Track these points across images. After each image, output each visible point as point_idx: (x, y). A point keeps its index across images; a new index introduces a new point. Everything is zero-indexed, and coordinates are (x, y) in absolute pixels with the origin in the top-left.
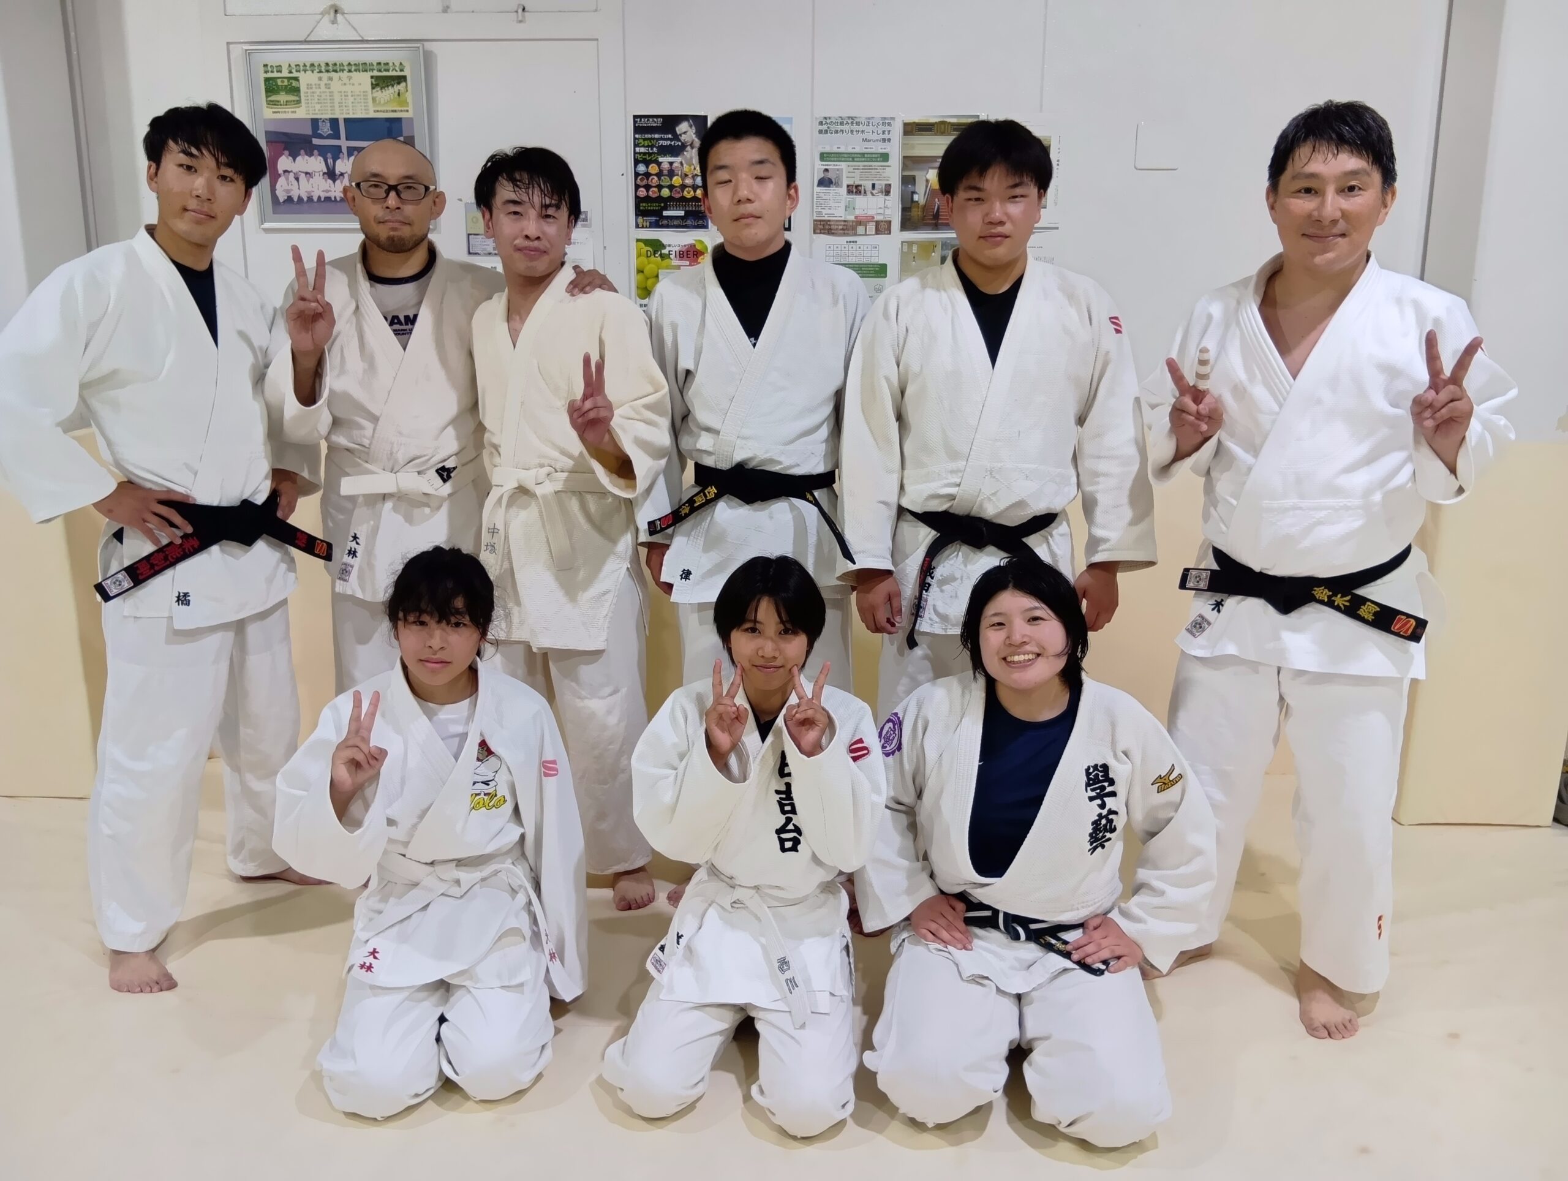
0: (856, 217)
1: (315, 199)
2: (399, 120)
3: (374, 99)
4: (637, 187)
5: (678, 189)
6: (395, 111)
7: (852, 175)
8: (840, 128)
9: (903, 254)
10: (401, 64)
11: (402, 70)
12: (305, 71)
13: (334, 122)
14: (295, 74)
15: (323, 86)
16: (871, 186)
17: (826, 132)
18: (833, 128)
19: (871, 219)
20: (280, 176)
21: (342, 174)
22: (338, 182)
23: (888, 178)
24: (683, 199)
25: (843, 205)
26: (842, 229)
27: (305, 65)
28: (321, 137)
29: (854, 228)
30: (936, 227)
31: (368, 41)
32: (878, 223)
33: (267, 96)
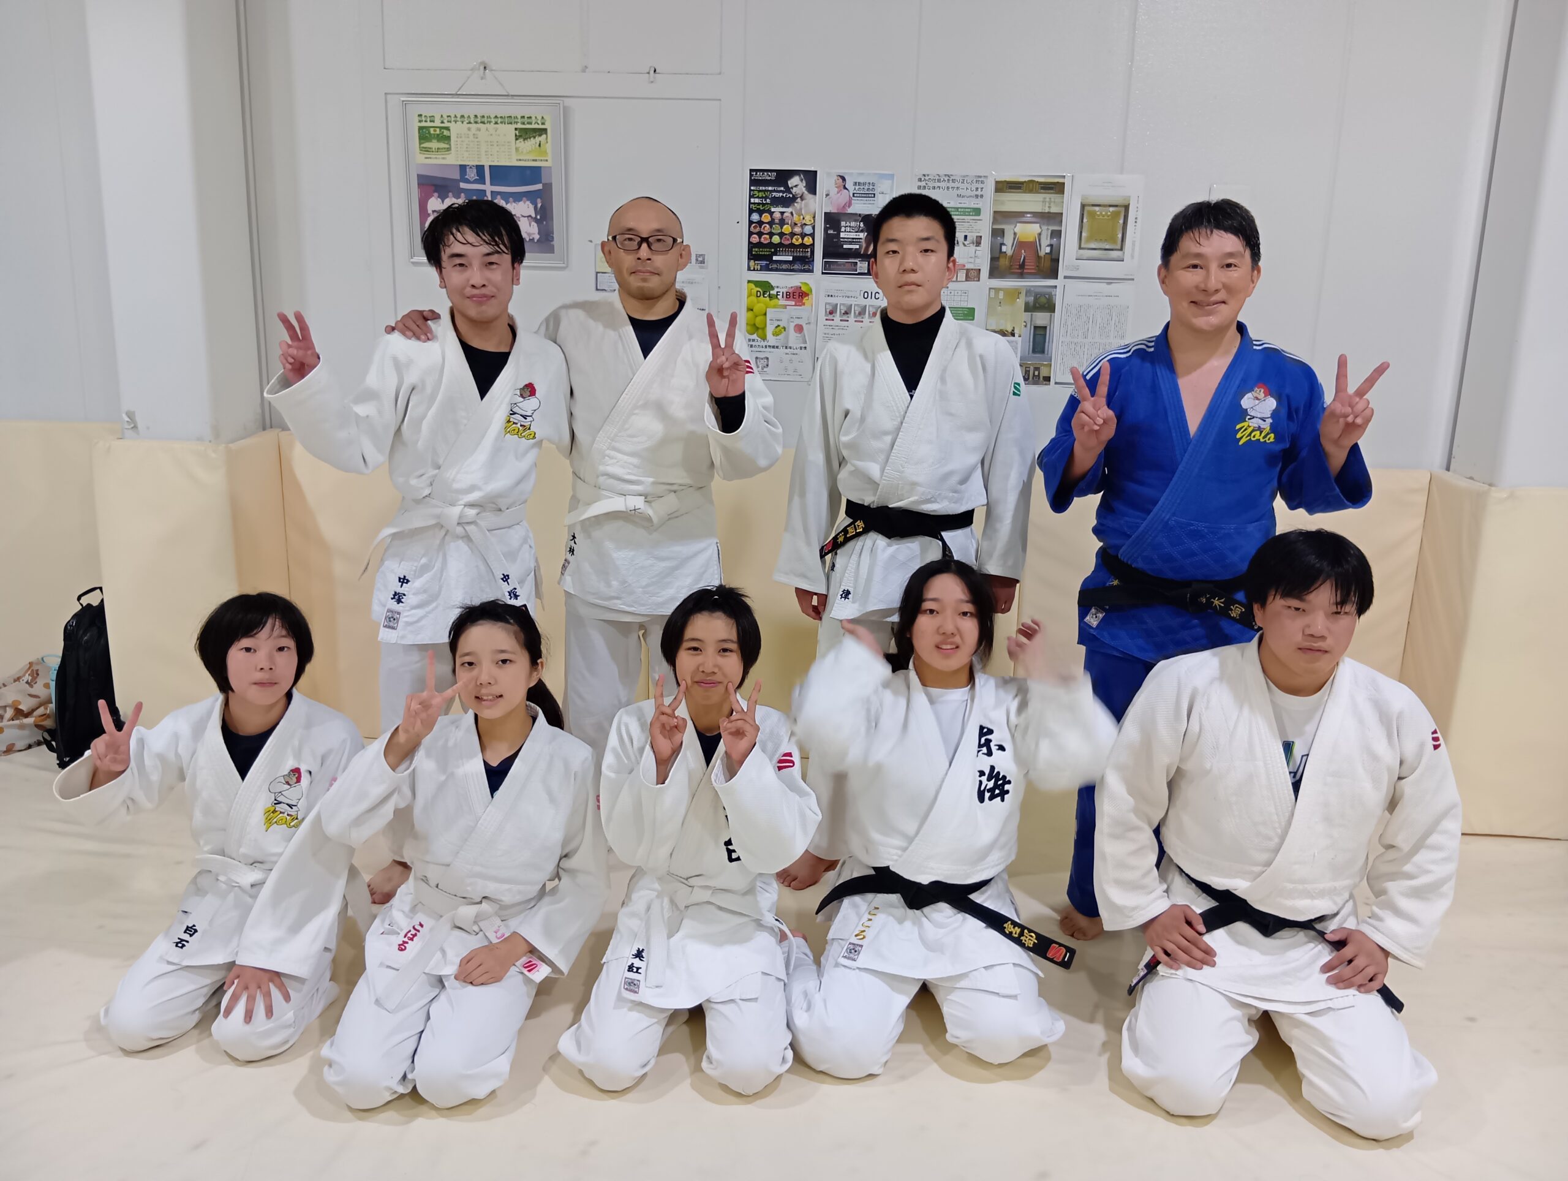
5: (788, 237)
6: (536, 160)
9: (990, 299)
10: (543, 118)
11: (543, 124)
12: (456, 122)
13: (480, 169)
14: (446, 125)
15: (471, 135)
18: (931, 184)
20: (427, 215)
23: (982, 231)
24: (792, 245)
27: (456, 117)
30: (1021, 275)
31: (513, 97)
32: (968, 271)
33: (420, 144)
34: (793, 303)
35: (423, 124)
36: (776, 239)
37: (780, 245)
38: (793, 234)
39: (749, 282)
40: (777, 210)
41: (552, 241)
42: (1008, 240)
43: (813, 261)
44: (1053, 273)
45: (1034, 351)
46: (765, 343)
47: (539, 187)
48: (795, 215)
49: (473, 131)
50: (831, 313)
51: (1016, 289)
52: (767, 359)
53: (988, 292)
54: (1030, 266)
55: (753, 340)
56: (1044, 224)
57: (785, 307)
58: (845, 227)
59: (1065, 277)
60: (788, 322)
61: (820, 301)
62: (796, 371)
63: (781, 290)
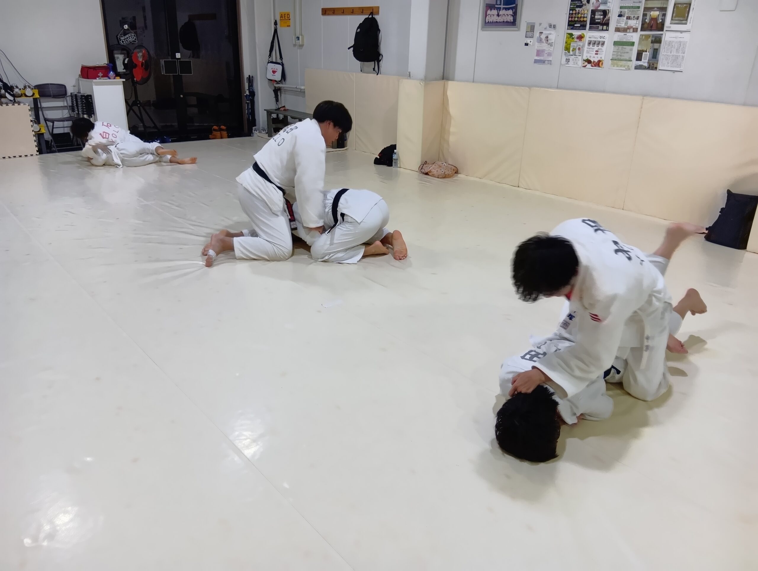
0: (628, 27)
1: (494, 22)
4: (569, 17)
5: (580, 18)
7: (628, 13)
9: (640, 39)
16: (633, 17)
21: (500, 15)
22: (499, 17)
23: (638, 14)
24: (580, 20)
25: (624, 23)
26: (623, 31)
28: (497, 5)
29: (627, 30)
30: (651, 30)
32: (633, 28)
34: (579, 40)
36: (576, 19)
37: (577, 21)
39: (567, 33)
40: (577, 9)
41: (516, 22)
42: (648, 17)
43: (586, 26)
44: (662, 30)
45: (653, 58)
46: (569, 54)
47: (514, 5)
48: (582, 11)
50: (589, 43)
51: (649, 35)
52: (569, 59)
53: (639, 36)
54: (654, 27)
55: (566, 53)
56: (660, 11)
57: (576, 42)
58: (597, 14)
59: (666, 31)
60: (577, 46)
61: (586, 39)
62: (577, 63)
63: (575, 36)
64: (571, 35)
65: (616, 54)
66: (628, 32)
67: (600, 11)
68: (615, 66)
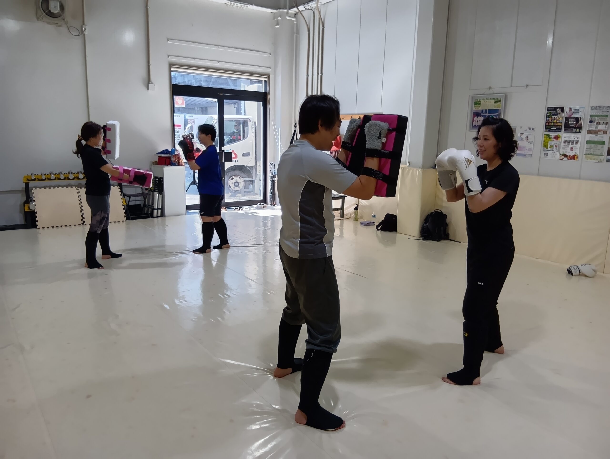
0: (598, 130)
2: (498, 109)
3: (494, 105)
4: (546, 123)
5: (555, 123)
6: (498, 108)
7: (598, 120)
8: (596, 109)
10: (500, 98)
11: (500, 99)
12: (482, 100)
13: (486, 110)
14: (480, 101)
15: (485, 103)
16: (602, 123)
17: (593, 110)
18: (594, 109)
19: (602, 130)
20: (474, 121)
23: (607, 121)
24: (556, 125)
25: (595, 127)
26: (594, 133)
27: (482, 99)
28: (483, 113)
29: (598, 133)
31: (495, 94)
33: (474, 105)
34: (555, 140)
35: (476, 101)
36: (552, 124)
37: (553, 125)
38: (556, 123)
39: (545, 134)
40: (553, 117)
43: (561, 129)
47: (498, 114)
48: (557, 118)
49: (485, 102)
50: (565, 142)
52: (548, 154)
55: (544, 149)
57: (553, 140)
60: (554, 144)
61: (562, 139)
62: (554, 157)
63: (552, 136)
64: (549, 136)
65: (589, 150)
66: (599, 134)
67: (573, 118)
68: (589, 159)
